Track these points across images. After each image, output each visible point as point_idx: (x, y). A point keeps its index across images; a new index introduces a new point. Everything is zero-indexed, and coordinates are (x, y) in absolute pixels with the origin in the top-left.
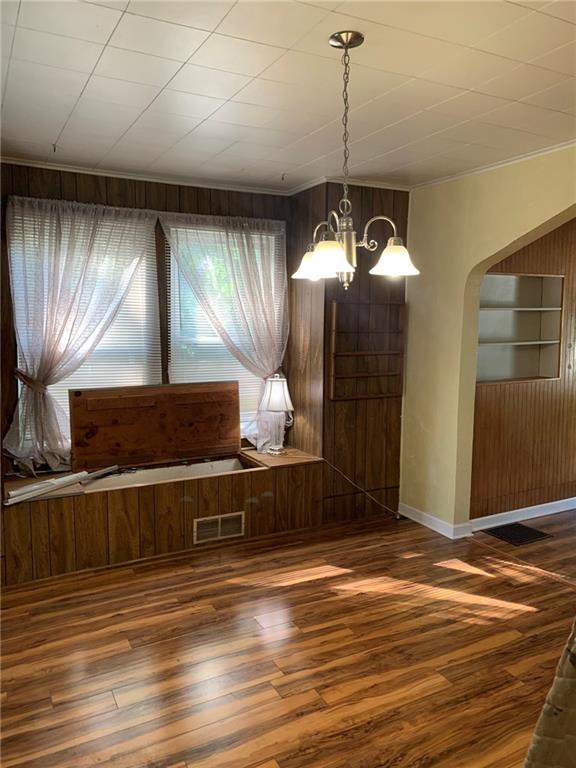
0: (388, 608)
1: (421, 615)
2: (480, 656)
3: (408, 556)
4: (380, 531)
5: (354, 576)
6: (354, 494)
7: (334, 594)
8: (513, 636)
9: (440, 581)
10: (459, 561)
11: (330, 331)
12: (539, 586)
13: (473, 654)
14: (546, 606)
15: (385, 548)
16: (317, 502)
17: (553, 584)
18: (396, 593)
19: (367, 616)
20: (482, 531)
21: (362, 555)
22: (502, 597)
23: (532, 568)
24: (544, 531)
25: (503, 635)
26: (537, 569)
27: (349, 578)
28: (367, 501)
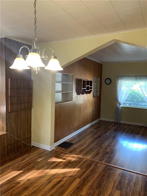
0: (39, 183)
1: (50, 182)
2: (72, 192)
3: (39, 160)
4: (27, 153)
5: (24, 173)
6: (18, 142)
7: (19, 183)
8: (78, 180)
9: (51, 167)
10: (54, 158)
11: (8, 88)
12: (77, 161)
13: (70, 192)
14: (82, 167)
15: (31, 159)
16: (5, 148)
17: (81, 159)
18: (40, 176)
19: (33, 189)
20: (57, 146)
21: (24, 164)
22: (70, 168)
23: (74, 155)
24: (72, 143)
25: (75, 181)
26: (75, 155)
27: (22, 174)
28: (22, 143)
